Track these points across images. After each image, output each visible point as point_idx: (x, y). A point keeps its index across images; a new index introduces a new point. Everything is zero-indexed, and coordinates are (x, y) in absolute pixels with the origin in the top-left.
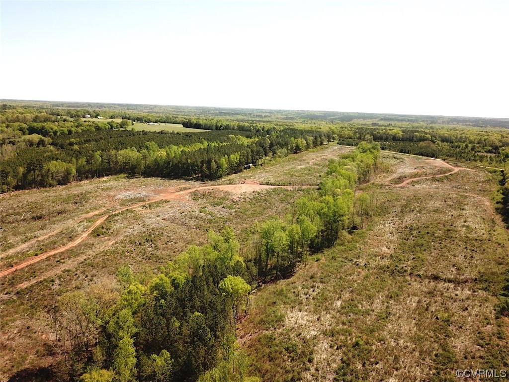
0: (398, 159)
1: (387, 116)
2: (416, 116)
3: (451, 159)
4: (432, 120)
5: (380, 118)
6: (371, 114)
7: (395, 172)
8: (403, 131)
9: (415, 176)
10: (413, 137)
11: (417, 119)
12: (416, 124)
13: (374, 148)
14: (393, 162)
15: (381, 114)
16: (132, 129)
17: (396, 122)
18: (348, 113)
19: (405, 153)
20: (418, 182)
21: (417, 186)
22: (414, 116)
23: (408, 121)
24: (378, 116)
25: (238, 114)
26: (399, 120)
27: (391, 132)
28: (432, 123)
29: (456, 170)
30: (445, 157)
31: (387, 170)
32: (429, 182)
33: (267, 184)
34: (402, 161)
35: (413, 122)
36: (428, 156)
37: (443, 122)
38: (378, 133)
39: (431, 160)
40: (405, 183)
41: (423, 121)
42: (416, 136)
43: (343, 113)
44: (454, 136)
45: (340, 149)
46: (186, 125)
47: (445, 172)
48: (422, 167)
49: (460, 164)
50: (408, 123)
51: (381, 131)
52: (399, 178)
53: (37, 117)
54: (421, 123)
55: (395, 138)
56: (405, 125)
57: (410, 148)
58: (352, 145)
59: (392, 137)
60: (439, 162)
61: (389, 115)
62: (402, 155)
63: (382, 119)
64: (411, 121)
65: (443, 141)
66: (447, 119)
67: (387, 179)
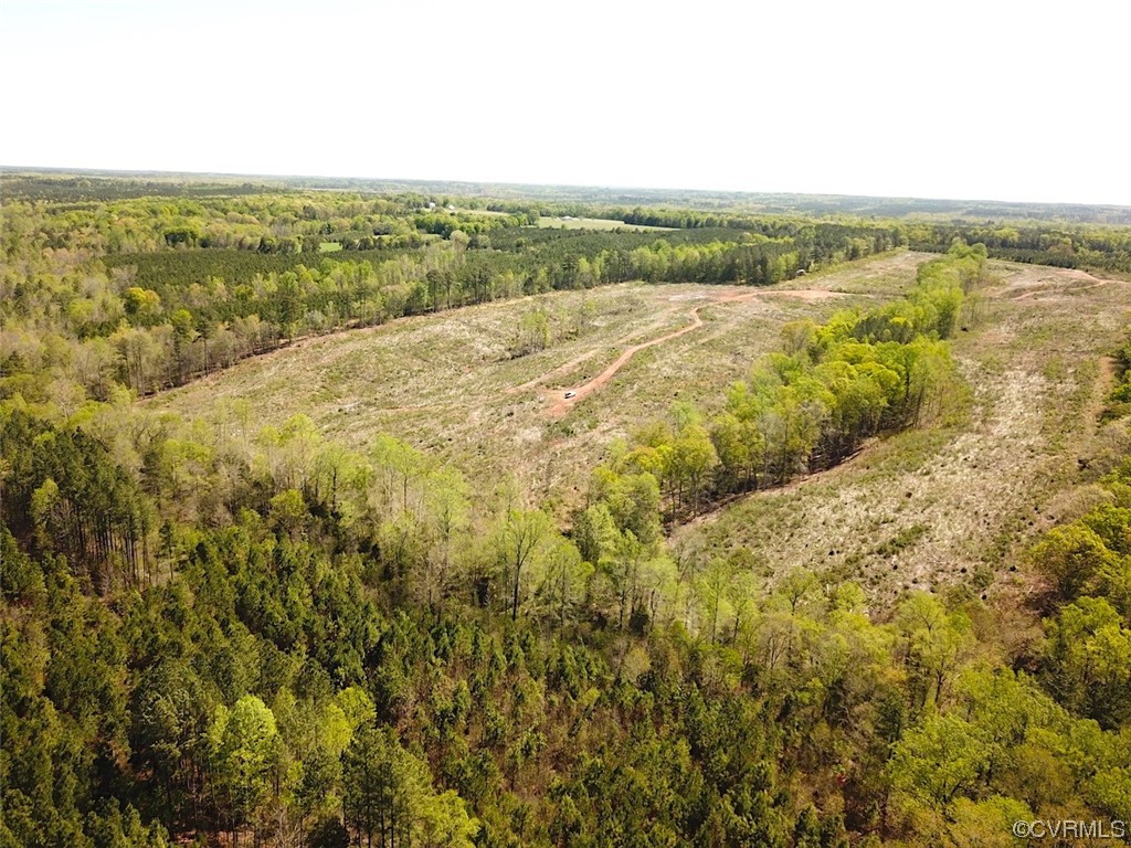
0: (1012, 270)
1: (980, 206)
2: (1047, 206)
3: (1098, 269)
4: (1086, 213)
5: (965, 211)
6: (943, 201)
7: (1009, 285)
8: (1021, 233)
9: (1039, 289)
10: (1038, 241)
11: (1050, 212)
12: (1045, 224)
13: (976, 252)
14: (1005, 274)
15: (966, 202)
16: (563, 226)
17: (1001, 218)
18: (891, 200)
19: (1024, 262)
20: (1042, 296)
21: (1040, 299)
22: (1042, 204)
23: (1030, 215)
24: (960, 205)
25: (660, 201)
26: (1008, 214)
27: (997, 233)
28: (1083, 219)
29: (1102, 282)
30: (1088, 267)
31: (997, 283)
32: (1059, 296)
33: (840, 291)
34: (1019, 272)
35: (1041, 219)
36: (1061, 266)
37: (1109, 220)
38: (975, 234)
39: (1066, 272)
40: (1023, 296)
41: (1063, 216)
42: (1044, 240)
43: (881, 200)
44: (1115, 241)
45: (916, 258)
46: (629, 220)
47: (1084, 285)
48: (1051, 279)
49: (1109, 276)
50: (1029, 220)
51: (979, 231)
52: (1016, 291)
53: (377, 205)
54: (1059, 220)
55: (1004, 243)
56: (1023, 223)
57: (1032, 255)
58: (935, 252)
59: (1000, 241)
60: (1078, 274)
61: (985, 203)
62: (1020, 266)
63: (969, 213)
64: (1035, 215)
65: (1093, 248)
66: (1119, 213)
67: (998, 292)
